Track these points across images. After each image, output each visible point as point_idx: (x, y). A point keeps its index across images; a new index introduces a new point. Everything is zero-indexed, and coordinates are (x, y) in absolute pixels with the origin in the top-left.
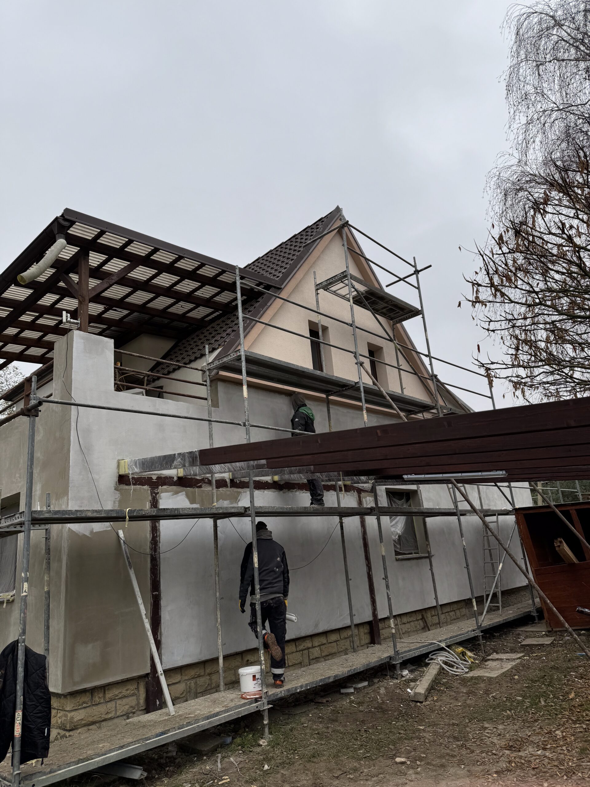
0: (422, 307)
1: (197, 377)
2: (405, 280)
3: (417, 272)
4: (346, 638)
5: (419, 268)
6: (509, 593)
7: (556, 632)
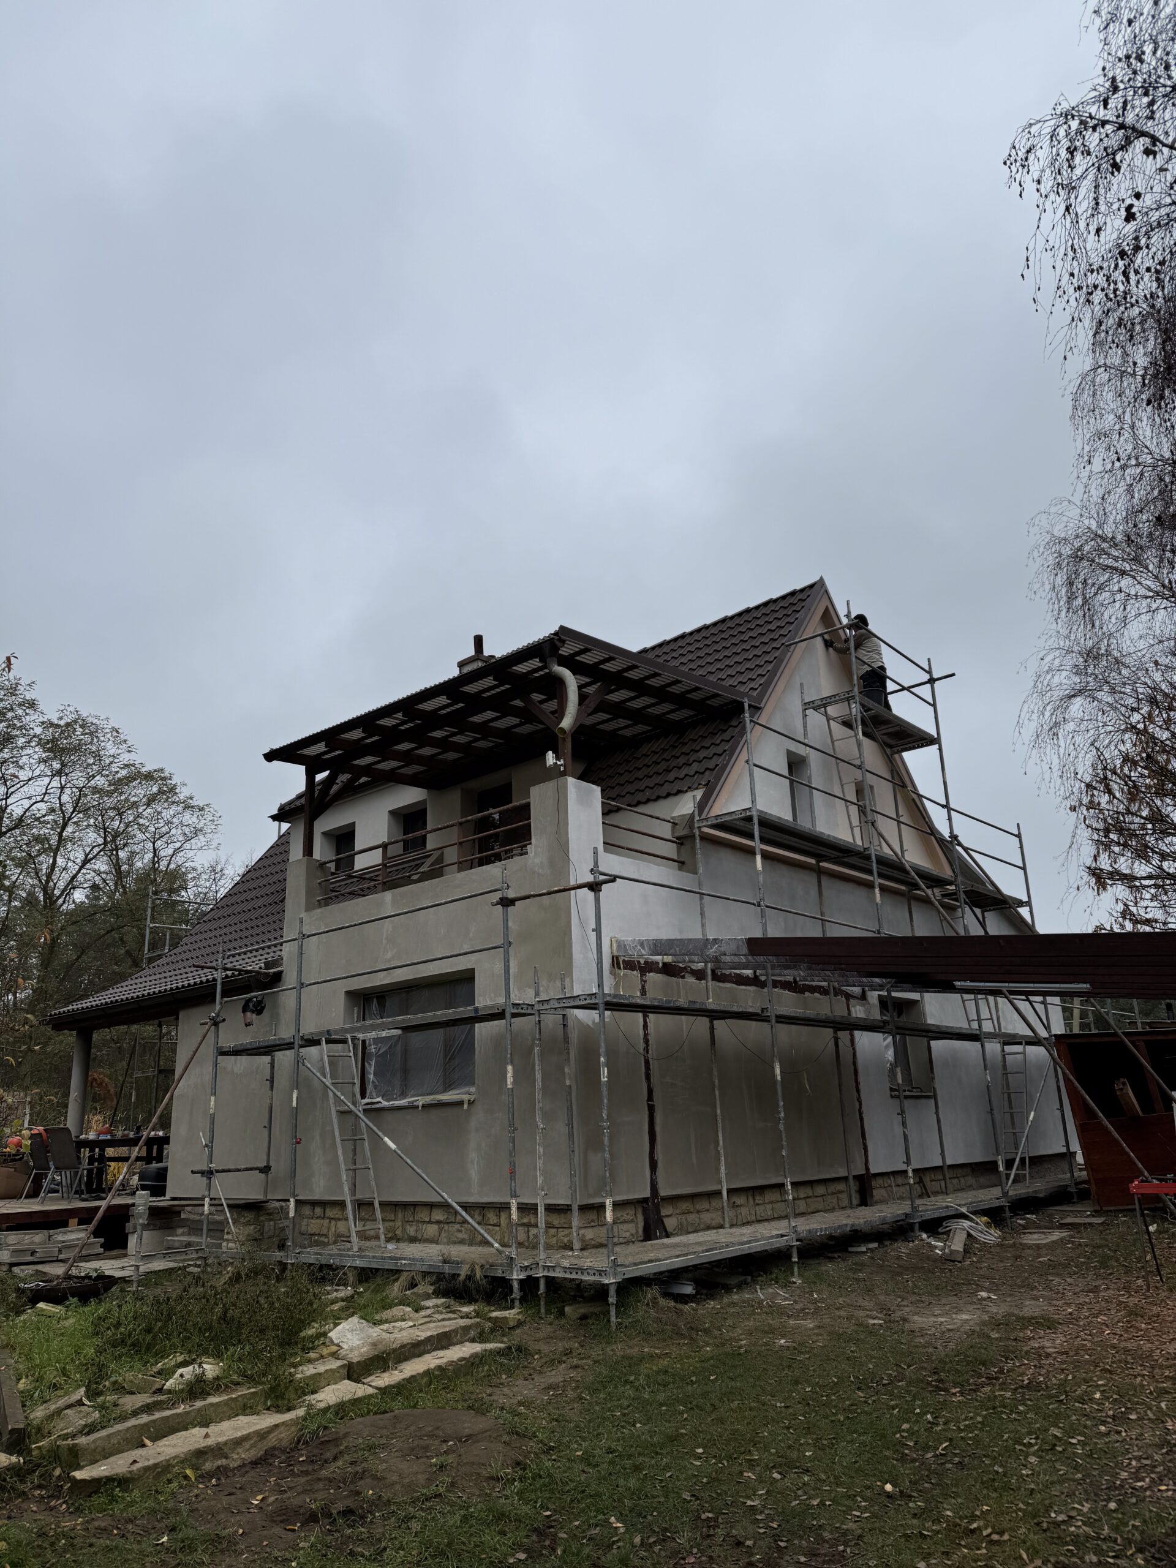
0: (938, 733)
1: (665, 830)
2: (912, 690)
3: (932, 681)
6: (1037, 1161)
7: (1107, 1211)
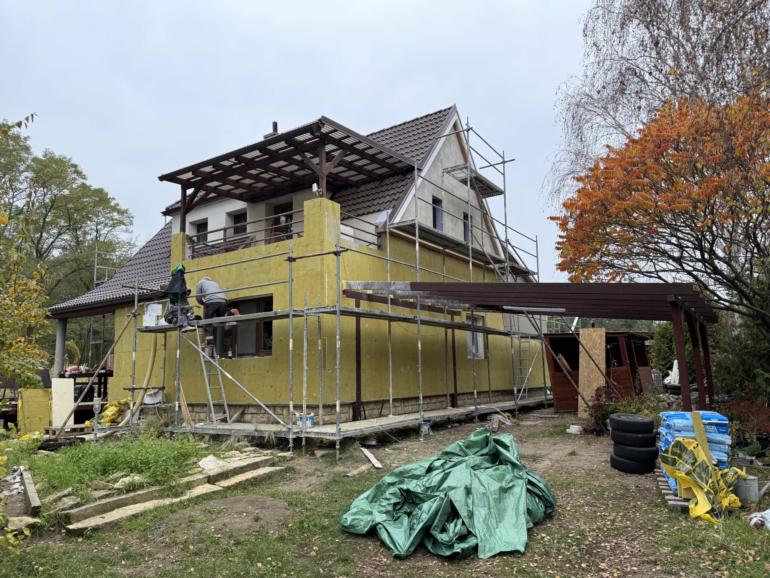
0: (505, 189)
1: (372, 229)
2: (495, 166)
3: (504, 162)
4: (439, 402)
5: (506, 160)
6: (531, 391)
7: (560, 412)
